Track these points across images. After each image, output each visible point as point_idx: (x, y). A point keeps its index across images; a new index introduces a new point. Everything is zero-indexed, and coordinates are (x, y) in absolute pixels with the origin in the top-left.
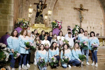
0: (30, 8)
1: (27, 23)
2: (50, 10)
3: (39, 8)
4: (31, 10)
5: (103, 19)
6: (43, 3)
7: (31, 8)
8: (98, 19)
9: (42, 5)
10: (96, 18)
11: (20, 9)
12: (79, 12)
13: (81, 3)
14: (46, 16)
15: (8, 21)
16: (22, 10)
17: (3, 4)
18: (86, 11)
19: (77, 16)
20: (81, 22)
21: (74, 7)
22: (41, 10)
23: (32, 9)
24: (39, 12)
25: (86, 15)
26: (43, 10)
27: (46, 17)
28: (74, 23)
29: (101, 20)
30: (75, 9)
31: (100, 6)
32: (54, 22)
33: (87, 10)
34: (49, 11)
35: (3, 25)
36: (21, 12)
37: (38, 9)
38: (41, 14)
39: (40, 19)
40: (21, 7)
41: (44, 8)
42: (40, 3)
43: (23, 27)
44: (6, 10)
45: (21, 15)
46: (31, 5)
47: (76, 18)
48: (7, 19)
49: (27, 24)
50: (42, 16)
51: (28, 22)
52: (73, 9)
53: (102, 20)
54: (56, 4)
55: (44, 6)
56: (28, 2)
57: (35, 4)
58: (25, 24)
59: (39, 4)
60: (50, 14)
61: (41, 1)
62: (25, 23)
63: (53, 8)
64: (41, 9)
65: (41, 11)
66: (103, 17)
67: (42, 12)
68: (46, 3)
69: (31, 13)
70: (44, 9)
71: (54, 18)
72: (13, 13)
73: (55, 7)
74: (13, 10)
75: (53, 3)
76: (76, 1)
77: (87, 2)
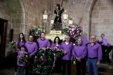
15: (20, 29)
17: (16, 14)
35: (17, 33)
44: (19, 20)
48: (19, 28)
69: (46, 20)
71: (92, 22)
72: (24, 21)
73: (94, 7)
74: (25, 18)
75: (89, 3)
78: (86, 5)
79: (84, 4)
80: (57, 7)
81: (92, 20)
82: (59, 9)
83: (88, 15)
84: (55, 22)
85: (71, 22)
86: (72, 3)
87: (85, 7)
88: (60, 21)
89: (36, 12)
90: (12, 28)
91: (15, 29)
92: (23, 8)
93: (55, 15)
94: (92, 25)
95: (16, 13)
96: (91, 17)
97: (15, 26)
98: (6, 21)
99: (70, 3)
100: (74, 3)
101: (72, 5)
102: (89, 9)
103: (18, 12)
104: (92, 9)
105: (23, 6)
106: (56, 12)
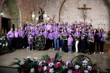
2: (46, 14)
7: (33, 14)
8: (101, 16)
10: (99, 15)
12: (82, 11)
13: (84, 4)
19: (81, 14)
21: (78, 7)
29: (105, 17)
44: (17, 18)
47: (79, 16)
48: (18, 23)
54: (62, 7)
71: (61, 18)
72: (21, 19)
73: (62, 9)
74: (21, 17)
75: (58, 7)
76: (79, 2)
77: (90, 2)
78: (56, 8)
79: (56, 7)
80: (40, 10)
81: (60, 17)
82: (42, 11)
83: (58, 14)
84: (39, 19)
85: (48, 19)
86: (48, 6)
87: (56, 9)
88: (42, 18)
89: (27, 13)
90: (13, 23)
91: (15, 24)
92: (20, 11)
93: (39, 14)
94: (61, 20)
95: (16, 14)
96: (60, 15)
97: (15, 22)
98: (10, 19)
99: (47, 6)
100: (49, 6)
101: (49, 7)
102: (59, 11)
103: (17, 14)
104: (60, 10)
105: (20, 10)
106: (39, 13)
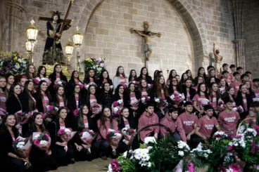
0: (31, 28)
1: (25, 62)
2: (79, 34)
3: (52, 29)
4: (32, 33)
5: (191, 54)
6: (62, 17)
7: (33, 28)
8: (180, 54)
9: (59, 21)
10: (177, 53)
11: (5, 31)
12: (141, 39)
13: (145, 20)
14: (70, 47)
16: (10, 32)
18: (156, 37)
19: (138, 47)
20: (147, 59)
21: (132, 27)
22: (57, 34)
23: (37, 31)
24: (53, 37)
25: (156, 46)
26: (61, 33)
27: (68, 50)
28: (132, 62)
29: (187, 56)
30: (133, 31)
31: (182, 26)
32: (88, 59)
33: (159, 35)
34: (75, 36)
36: (8, 37)
37: (50, 31)
38: (57, 42)
39: (55, 54)
40: (8, 25)
41: (65, 28)
42: (55, 18)
43: (15, 73)
45: (7, 44)
46: (33, 22)
47: (135, 51)
49: (25, 66)
50: (59, 46)
51: (25, 60)
52: (129, 33)
53: (189, 56)
54: (91, 20)
55: (65, 25)
56: (24, 14)
57: (41, 19)
58: (18, 66)
59: (52, 19)
60: (79, 43)
61: (58, 13)
62: (20, 63)
63: (84, 29)
64: (58, 31)
65: (56, 36)
66: (189, 49)
67: (59, 38)
68: (69, 18)
69: (34, 40)
70: (65, 31)
76: (134, 15)
77: (157, 19)
